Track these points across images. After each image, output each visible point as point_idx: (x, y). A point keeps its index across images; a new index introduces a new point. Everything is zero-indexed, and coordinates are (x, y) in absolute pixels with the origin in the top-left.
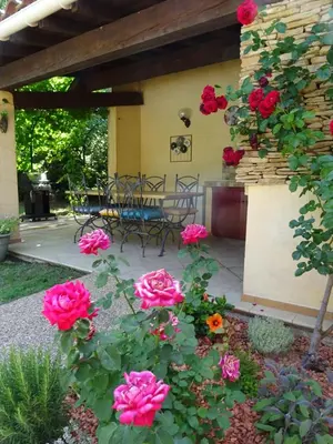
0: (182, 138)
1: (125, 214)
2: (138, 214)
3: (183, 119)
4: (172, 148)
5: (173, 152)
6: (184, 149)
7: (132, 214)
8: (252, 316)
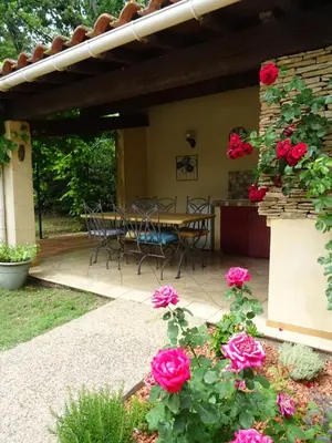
0: (188, 158)
1: (143, 238)
2: (155, 238)
3: (188, 140)
4: (178, 168)
5: (179, 171)
6: (190, 169)
7: (149, 238)
8: (281, 342)
